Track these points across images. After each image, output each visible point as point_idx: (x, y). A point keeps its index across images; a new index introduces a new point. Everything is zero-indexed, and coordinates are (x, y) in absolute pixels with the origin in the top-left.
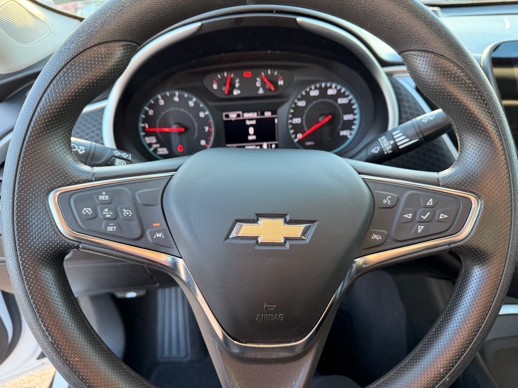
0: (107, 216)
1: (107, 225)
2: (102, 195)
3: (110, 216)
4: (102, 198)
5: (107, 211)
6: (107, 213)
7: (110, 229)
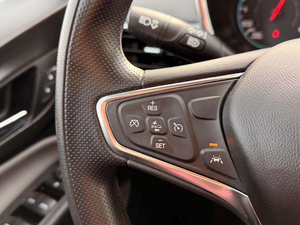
0: (156, 130)
1: (155, 141)
2: (151, 105)
3: (158, 130)
4: (150, 108)
5: (156, 125)
6: (155, 127)
7: (158, 146)
